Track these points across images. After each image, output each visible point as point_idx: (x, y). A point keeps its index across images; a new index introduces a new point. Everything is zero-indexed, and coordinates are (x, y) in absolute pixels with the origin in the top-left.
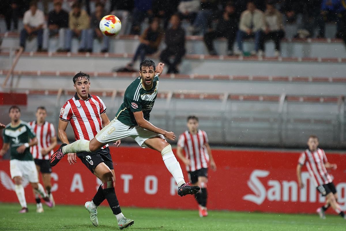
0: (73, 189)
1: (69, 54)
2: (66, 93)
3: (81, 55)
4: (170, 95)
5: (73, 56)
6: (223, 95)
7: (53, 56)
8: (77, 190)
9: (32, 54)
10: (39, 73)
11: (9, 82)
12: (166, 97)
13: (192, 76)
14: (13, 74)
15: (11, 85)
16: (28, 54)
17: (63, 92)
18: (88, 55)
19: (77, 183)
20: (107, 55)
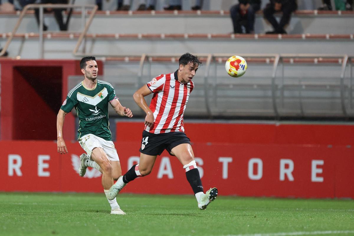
0: (160, 175)
1: (153, 13)
2: (151, 59)
4: (277, 60)
6: (342, 58)
8: (165, 176)
9: (108, 13)
10: (117, 36)
11: (81, 48)
12: (272, 62)
13: (304, 36)
14: (86, 38)
15: (84, 51)
16: (105, 13)
17: (147, 58)
18: (176, 12)
19: (165, 168)
20: (199, 12)
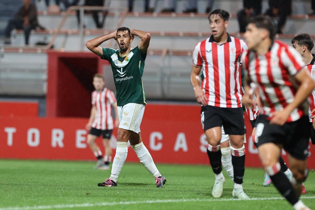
0: (177, 148)
1: (174, 15)
2: (171, 53)
3: (186, 15)
5: (178, 16)
7: (159, 16)
8: (181, 149)
9: (137, 14)
17: (168, 52)
18: (192, 15)
19: (181, 142)
